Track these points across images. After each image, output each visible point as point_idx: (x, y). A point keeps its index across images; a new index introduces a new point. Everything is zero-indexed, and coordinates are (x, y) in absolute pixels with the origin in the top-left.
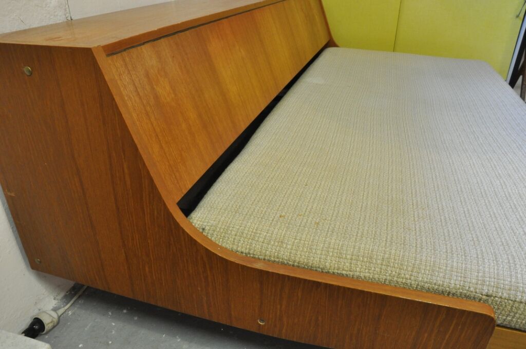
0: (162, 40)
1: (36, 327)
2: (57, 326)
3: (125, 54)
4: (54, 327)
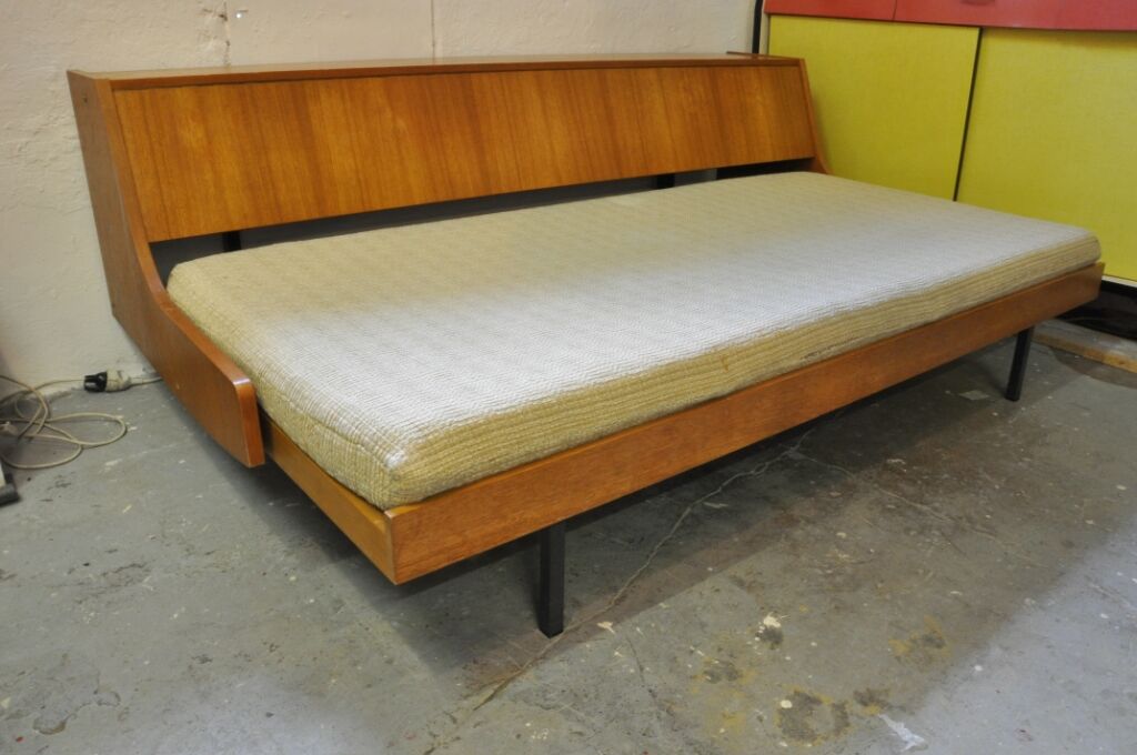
0: (216, 88)
1: (101, 377)
2: (123, 393)
3: (147, 92)
4: (118, 390)
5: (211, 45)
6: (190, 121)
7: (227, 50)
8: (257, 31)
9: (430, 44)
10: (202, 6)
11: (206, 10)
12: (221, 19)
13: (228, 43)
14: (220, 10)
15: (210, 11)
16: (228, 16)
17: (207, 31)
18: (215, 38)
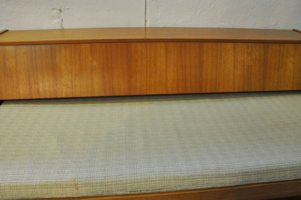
5: (56, 21)
6: (11, 58)
7: (62, 22)
8: (72, 16)
9: (144, 21)
10: (52, 7)
11: (54, 9)
12: (59, 11)
13: (62, 20)
14: (59, 8)
15: (56, 9)
16: (62, 11)
17: (54, 16)
18: (57, 18)
